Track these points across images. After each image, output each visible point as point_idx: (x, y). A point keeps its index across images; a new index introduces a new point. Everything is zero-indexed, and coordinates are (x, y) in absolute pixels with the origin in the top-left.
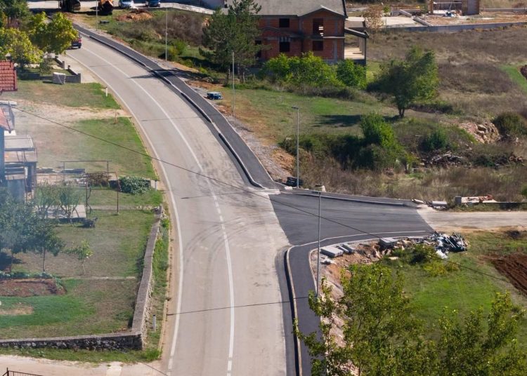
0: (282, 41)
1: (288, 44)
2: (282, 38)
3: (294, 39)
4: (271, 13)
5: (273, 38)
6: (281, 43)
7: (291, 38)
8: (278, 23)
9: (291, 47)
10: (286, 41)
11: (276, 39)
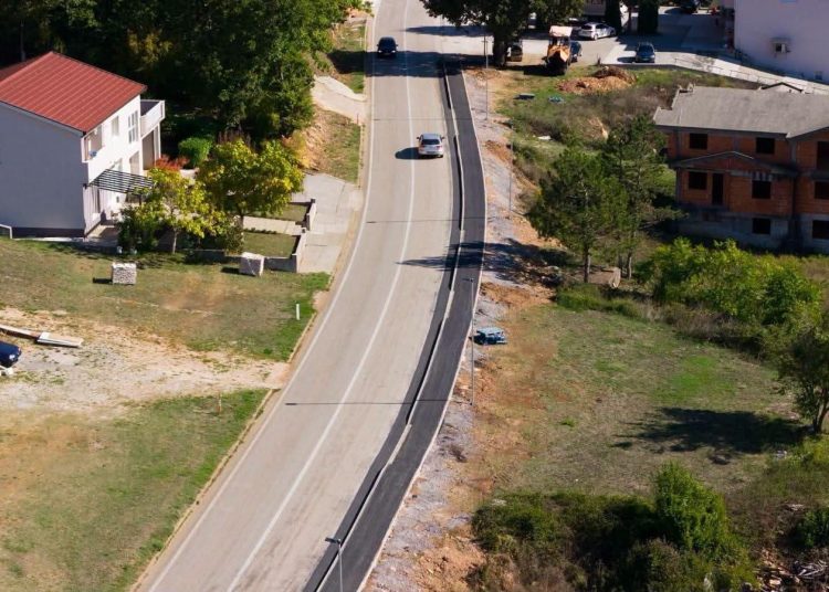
0: (758, 179)
1: (768, 184)
2: (758, 174)
3: (779, 178)
4: (744, 128)
5: (740, 173)
6: (755, 182)
7: (774, 175)
8: (755, 146)
9: (773, 191)
10: (764, 180)
11: (747, 174)
